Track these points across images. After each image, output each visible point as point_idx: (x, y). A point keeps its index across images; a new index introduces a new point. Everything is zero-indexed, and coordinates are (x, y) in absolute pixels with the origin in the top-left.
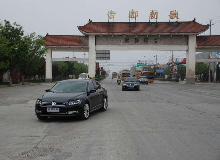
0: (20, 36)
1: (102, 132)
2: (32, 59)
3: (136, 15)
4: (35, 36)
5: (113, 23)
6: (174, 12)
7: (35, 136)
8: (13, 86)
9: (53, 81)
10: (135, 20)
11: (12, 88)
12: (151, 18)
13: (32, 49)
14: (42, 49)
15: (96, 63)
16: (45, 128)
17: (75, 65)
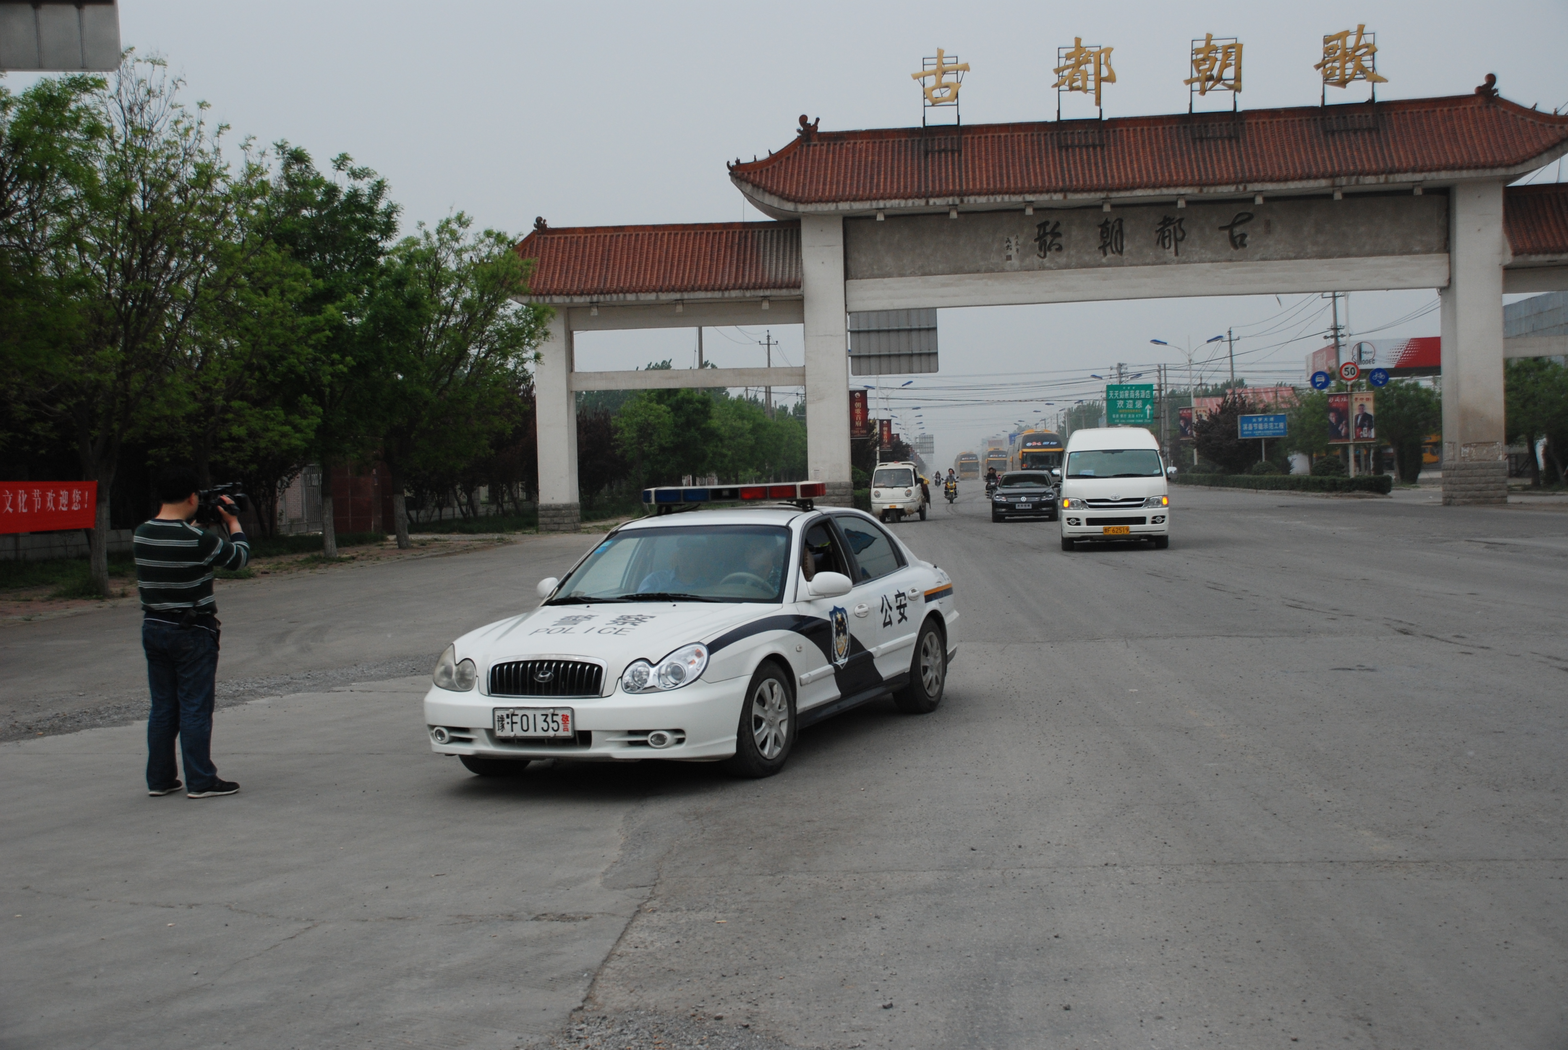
0: (376, 242)
1: (1028, 872)
2: (451, 387)
3: (1098, 72)
4: (468, 237)
5: (957, 130)
6: (1351, 41)
7: (563, 918)
8: (341, 560)
9: (586, 518)
10: (1098, 102)
11: (337, 571)
12: (1197, 86)
13: (453, 321)
14: (514, 320)
15: (852, 393)
16: (614, 853)
17: (716, 410)
